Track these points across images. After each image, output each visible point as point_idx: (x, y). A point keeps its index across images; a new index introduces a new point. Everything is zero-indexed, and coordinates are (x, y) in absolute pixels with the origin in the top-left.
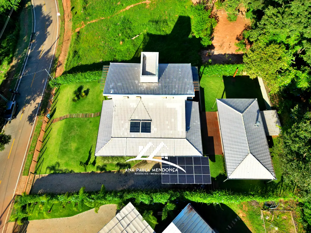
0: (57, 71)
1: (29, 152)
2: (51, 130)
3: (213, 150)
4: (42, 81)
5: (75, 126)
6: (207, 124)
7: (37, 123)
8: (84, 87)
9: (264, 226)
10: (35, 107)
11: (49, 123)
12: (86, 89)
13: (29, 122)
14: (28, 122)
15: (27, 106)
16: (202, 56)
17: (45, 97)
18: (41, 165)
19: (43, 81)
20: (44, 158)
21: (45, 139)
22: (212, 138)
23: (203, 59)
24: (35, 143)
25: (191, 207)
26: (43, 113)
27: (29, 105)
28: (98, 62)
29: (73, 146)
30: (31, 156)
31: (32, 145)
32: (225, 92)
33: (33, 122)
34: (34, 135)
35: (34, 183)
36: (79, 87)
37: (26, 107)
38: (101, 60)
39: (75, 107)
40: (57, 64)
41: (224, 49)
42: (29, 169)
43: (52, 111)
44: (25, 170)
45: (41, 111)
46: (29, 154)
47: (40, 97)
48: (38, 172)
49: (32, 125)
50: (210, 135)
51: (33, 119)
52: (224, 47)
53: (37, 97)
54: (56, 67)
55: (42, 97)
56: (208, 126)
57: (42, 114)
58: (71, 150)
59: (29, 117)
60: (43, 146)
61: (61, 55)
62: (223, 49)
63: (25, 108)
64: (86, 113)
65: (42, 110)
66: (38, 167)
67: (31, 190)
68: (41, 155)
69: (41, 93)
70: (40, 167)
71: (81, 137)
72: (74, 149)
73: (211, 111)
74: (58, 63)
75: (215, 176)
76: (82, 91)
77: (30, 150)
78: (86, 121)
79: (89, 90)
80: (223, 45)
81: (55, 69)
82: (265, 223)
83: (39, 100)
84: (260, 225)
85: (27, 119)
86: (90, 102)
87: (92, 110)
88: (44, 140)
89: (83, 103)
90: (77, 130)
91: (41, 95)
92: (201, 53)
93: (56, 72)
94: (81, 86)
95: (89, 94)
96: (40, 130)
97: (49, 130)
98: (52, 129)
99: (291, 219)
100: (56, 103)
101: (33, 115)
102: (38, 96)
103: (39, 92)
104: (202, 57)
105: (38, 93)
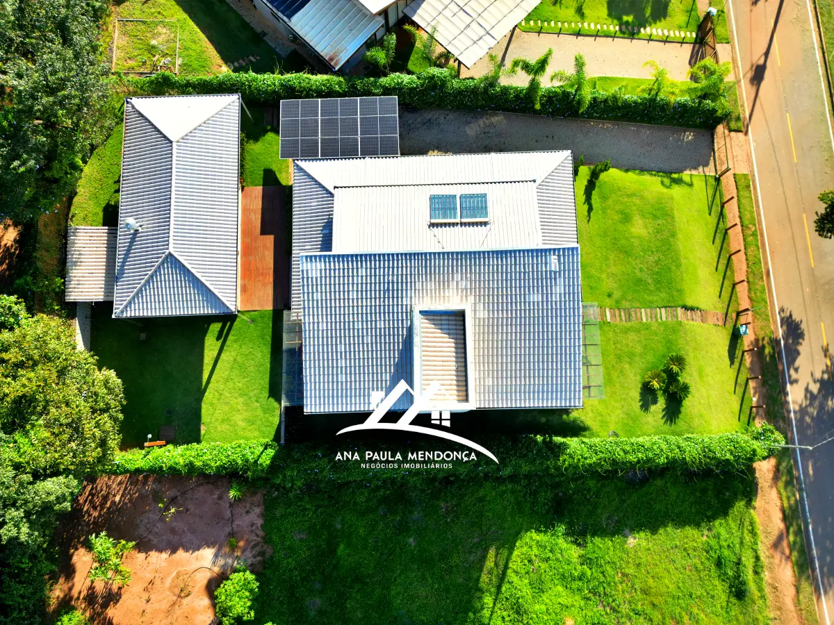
0: (780, 515)
1: (756, 230)
2: (721, 292)
3: (266, 197)
4: (813, 470)
5: (650, 281)
6: (272, 271)
7: (770, 314)
8: (661, 416)
9: (178, 46)
10: (796, 370)
11: (734, 315)
12: (653, 408)
13: (794, 317)
14: (796, 317)
15: (823, 373)
16: (259, 539)
17: (782, 404)
18: (710, 199)
19: (811, 472)
20: (710, 214)
21: (727, 267)
22: (264, 231)
23: (260, 522)
24: (748, 254)
25: (332, 64)
26: (763, 347)
27: (818, 375)
28: (642, 534)
29: (639, 229)
30: (746, 222)
31: (756, 248)
32: (204, 384)
33: (782, 320)
34: (762, 278)
35: (712, 158)
36: (678, 418)
37: (825, 368)
38: (632, 541)
39: (669, 343)
40: (791, 548)
41: (174, 574)
42: (737, 188)
43: (738, 353)
44: (748, 187)
45: (774, 353)
46: (755, 225)
47: (797, 408)
48: (712, 181)
49: (782, 310)
50: (270, 240)
51: (785, 327)
52: (170, 589)
53: (806, 407)
54: (788, 529)
55: (791, 407)
56: (271, 265)
57: (765, 342)
58: (643, 216)
59: (801, 335)
60: (724, 246)
61: (792, 591)
62: (178, 576)
63: (827, 366)
64: (630, 324)
65: (772, 356)
66: (718, 193)
67: (713, 142)
68: (721, 223)
69: (800, 421)
70: (711, 192)
71: (626, 252)
72: (635, 218)
73: (256, 313)
74: (787, 552)
75: (270, 136)
76: (664, 401)
77: (754, 235)
78: (623, 297)
79: (642, 406)
80: (175, 598)
81: (791, 524)
82: (175, 51)
83: (795, 396)
84: (186, 49)
85: (803, 326)
86: (628, 360)
87: (614, 331)
88: (728, 263)
89: (650, 358)
90: (641, 270)
91: (795, 412)
92: (262, 554)
93: (783, 510)
94: (671, 421)
95: (639, 390)
96: (753, 293)
97: (726, 295)
98: (720, 297)
99: (118, 59)
100: (736, 383)
101: (793, 342)
102: (803, 411)
103: (808, 426)
104: (261, 533)
105: (808, 419)
